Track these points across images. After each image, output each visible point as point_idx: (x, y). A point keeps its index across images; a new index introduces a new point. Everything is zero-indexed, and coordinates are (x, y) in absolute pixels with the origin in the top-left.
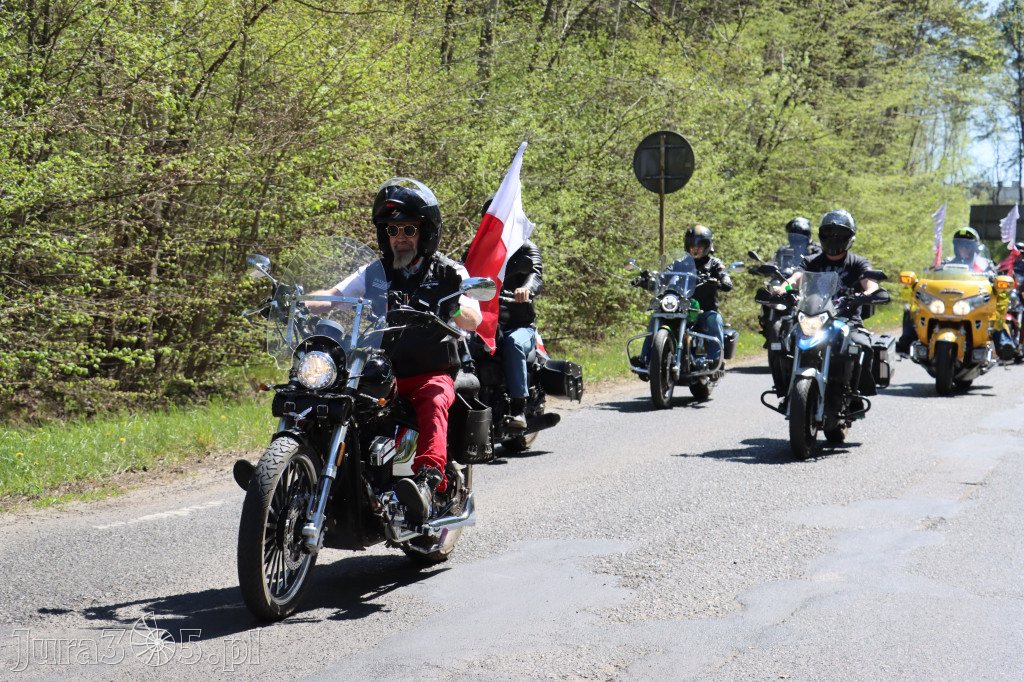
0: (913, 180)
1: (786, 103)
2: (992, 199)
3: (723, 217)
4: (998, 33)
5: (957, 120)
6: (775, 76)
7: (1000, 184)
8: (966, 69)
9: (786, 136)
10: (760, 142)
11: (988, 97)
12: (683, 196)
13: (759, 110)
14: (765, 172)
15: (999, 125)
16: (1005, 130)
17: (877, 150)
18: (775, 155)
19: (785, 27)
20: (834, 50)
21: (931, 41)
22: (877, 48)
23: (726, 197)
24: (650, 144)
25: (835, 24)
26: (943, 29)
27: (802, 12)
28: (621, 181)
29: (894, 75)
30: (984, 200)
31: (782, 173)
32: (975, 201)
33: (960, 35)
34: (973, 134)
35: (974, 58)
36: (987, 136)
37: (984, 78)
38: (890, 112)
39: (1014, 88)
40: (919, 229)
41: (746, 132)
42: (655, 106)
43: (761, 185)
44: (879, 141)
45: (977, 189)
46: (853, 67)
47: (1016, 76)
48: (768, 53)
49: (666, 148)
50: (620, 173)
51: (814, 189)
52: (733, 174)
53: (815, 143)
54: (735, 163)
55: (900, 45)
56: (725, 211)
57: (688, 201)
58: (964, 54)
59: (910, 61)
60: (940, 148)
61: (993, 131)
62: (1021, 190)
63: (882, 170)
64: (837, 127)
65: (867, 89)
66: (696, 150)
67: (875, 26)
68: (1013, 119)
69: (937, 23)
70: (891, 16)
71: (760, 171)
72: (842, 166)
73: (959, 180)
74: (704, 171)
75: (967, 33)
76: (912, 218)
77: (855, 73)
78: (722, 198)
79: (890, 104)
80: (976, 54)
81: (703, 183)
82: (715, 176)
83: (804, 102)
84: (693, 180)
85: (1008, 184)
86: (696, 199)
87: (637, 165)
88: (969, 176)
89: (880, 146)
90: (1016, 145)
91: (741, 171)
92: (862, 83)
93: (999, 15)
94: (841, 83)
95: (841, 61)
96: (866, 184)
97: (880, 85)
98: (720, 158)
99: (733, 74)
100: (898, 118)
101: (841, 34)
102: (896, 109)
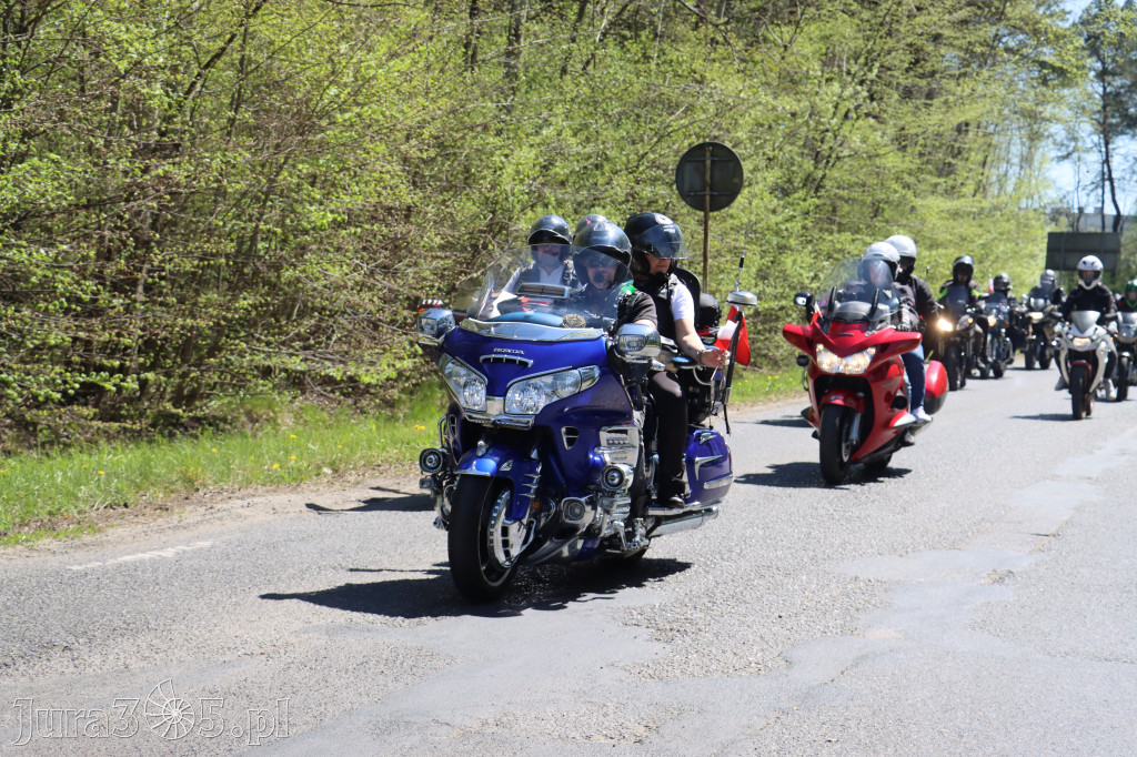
0: (986, 204)
1: (846, 116)
2: (1072, 226)
3: (775, 241)
4: (1081, 42)
5: (1034, 137)
6: (836, 86)
7: (1081, 210)
8: (1045, 82)
9: (846, 152)
10: (817, 157)
11: (1069, 113)
12: (732, 217)
13: (819, 123)
14: (822, 192)
15: (1080, 144)
16: (1088, 151)
17: (946, 170)
18: (835, 173)
19: (848, 31)
20: (901, 58)
21: (1008, 50)
22: (948, 57)
23: (780, 218)
24: (694, 156)
25: (902, 29)
26: (1021, 37)
27: (866, 15)
28: (663, 197)
29: (966, 87)
30: (1063, 226)
31: (841, 192)
32: (1052, 228)
33: (1040, 44)
34: (1054, 153)
35: (1054, 69)
36: (1068, 156)
37: (1066, 92)
38: (962, 128)
39: (1098, 104)
40: (991, 258)
41: (804, 146)
42: (703, 116)
43: (817, 207)
44: (950, 159)
45: (1056, 215)
46: (922, 76)
47: (1101, 90)
48: (829, 60)
49: (712, 162)
50: (662, 190)
51: (877, 212)
52: (786, 193)
53: (878, 161)
54: (790, 181)
55: (973, 53)
56: (777, 233)
57: (736, 222)
58: (1043, 65)
59: (985, 73)
60: (1017, 169)
61: (1073, 151)
62: (1103, 217)
63: (951, 192)
64: (902, 142)
65: (936, 102)
66: (747, 166)
67: (947, 32)
68: (1096, 138)
69: (1014, 30)
70: (964, 22)
71: (817, 190)
72: (907, 186)
73: (1036, 205)
74: (756, 189)
75: (1048, 41)
76: (983, 245)
77: (923, 83)
78: (774, 219)
79: (962, 119)
80: (1058, 64)
81: (754, 202)
82: (766, 194)
83: (867, 115)
84: (741, 199)
85: (1090, 210)
86: (745, 220)
87: (679, 181)
88: (1045, 201)
89: (950, 164)
90: (1098, 167)
91: (795, 190)
92: (930, 95)
93: (1084, 23)
94: (907, 94)
95: (907, 70)
96: (934, 206)
97: (951, 98)
98: (773, 176)
99: (791, 82)
100: (971, 135)
101: (909, 40)
102: (967, 125)
